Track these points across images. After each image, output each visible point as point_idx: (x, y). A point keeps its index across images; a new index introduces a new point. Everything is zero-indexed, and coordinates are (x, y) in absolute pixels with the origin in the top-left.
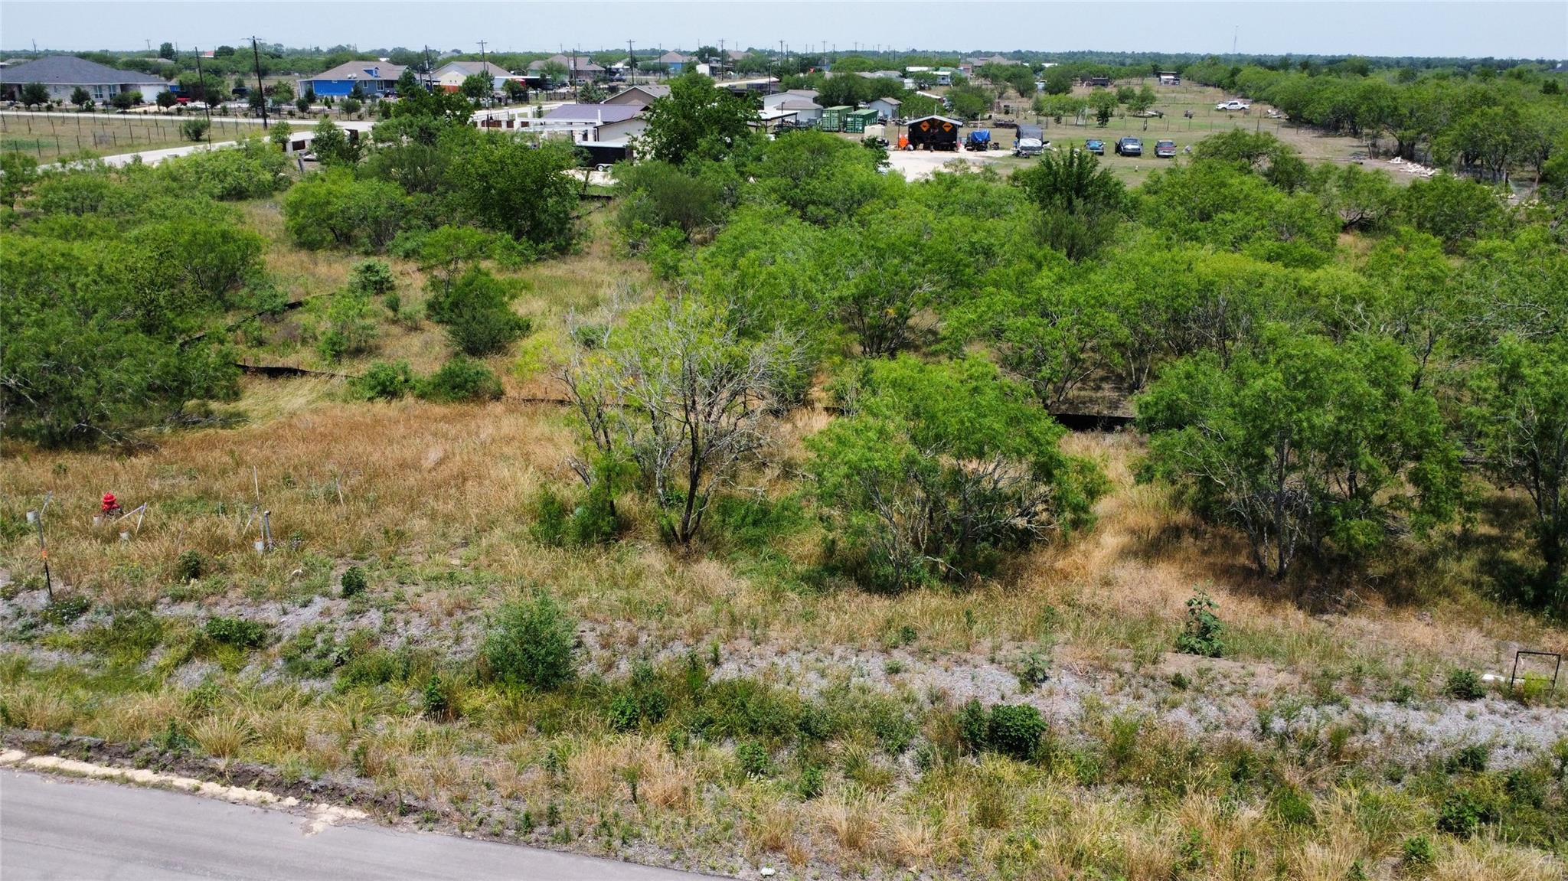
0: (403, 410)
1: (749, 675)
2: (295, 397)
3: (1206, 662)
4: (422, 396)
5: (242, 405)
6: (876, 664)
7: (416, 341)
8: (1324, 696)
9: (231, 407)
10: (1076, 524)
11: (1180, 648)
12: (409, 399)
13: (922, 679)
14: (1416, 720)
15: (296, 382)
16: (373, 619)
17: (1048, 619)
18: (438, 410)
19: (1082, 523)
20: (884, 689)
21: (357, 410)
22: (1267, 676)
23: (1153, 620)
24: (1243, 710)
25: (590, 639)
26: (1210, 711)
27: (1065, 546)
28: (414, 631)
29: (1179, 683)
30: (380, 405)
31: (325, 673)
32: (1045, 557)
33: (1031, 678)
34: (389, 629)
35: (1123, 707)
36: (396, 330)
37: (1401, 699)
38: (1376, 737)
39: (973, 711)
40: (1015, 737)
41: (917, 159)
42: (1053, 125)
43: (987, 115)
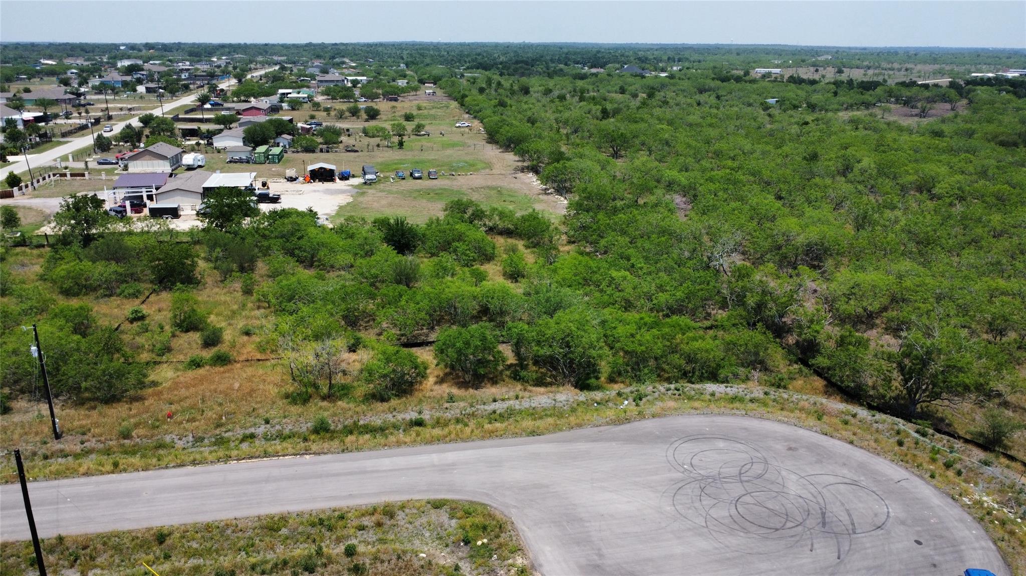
0: (209, 371)
1: (366, 422)
2: (167, 372)
3: (451, 404)
4: (211, 365)
5: (152, 378)
6: (390, 416)
7: (182, 342)
8: (472, 406)
9: (150, 379)
10: (423, 377)
11: (448, 402)
12: (208, 367)
13: (400, 417)
14: (486, 407)
15: (159, 367)
16: (278, 427)
17: (420, 401)
19: (424, 376)
20: (392, 420)
22: (462, 404)
23: (442, 397)
24: (458, 411)
25: (330, 422)
26: (453, 412)
27: (421, 383)
28: (289, 428)
29: (447, 408)
30: (200, 371)
31: (277, 439)
32: (417, 387)
33: (420, 413)
34: (283, 428)
35: (438, 414)
37: (484, 404)
38: (480, 412)
39: (411, 420)
40: (419, 423)
41: (318, 191)
42: (376, 148)
43: (340, 140)
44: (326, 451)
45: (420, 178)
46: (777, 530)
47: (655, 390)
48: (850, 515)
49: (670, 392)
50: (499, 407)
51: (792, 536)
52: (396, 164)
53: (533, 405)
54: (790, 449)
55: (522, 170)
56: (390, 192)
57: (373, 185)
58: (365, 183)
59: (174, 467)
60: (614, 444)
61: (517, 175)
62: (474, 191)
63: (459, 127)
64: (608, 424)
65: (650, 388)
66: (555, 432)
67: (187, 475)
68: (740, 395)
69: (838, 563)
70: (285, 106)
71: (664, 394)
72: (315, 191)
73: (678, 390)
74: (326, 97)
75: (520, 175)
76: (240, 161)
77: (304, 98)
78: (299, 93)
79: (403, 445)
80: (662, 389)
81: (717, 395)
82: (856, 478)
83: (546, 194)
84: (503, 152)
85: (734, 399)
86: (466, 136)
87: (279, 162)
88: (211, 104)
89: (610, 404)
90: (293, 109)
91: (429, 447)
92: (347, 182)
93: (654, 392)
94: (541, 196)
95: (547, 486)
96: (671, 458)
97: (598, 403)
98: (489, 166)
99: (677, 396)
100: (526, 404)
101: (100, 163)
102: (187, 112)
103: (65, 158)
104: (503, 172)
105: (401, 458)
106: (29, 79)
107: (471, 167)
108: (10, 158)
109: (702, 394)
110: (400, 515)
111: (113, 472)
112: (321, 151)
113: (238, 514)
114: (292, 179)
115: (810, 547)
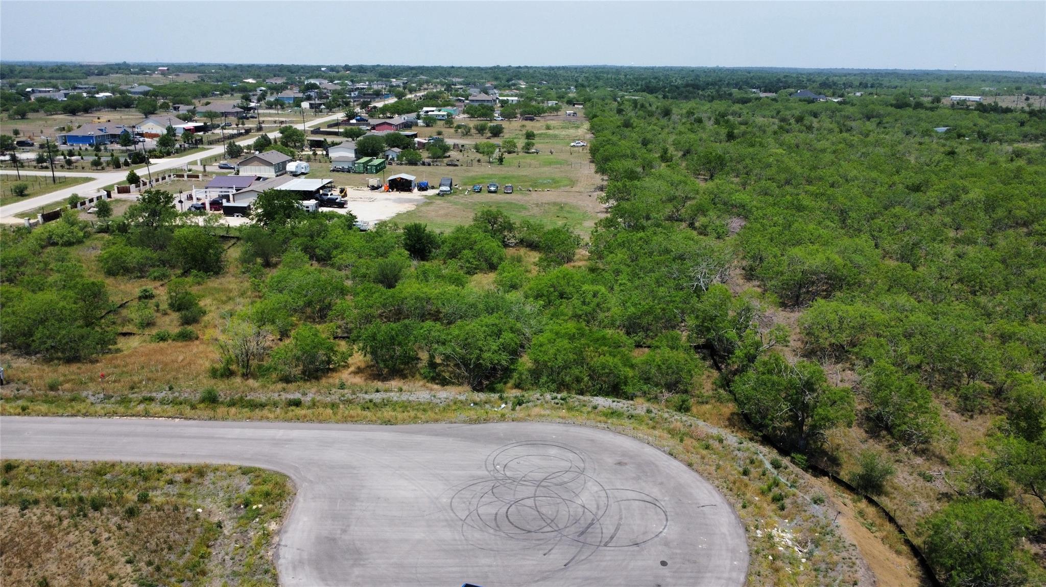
0: (169, 344)
1: (252, 398)
2: (134, 342)
4: (174, 340)
5: (119, 346)
6: (277, 395)
7: (167, 319)
8: (354, 394)
9: (116, 347)
11: (337, 388)
12: (170, 341)
13: (285, 396)
14: (366, 396)
15: (132, 337)
16: (177, 394)
17: (317, 386)
18: (180, 344)
20: (277, 398)
21: (154, 345)
22: (347, 391)
24: (339, 397)
25: (222, 394)
28: (186, 395)
30: (162, 344)
31: (169, 404)
33: (306, 395)
34: (180, 395)
35: (319, 398)
36: (159, 315)
39: (293, 400)
40: (297, 404)
41: (390, 199)
42: (476, 163)
43: (447, 154)
44: (196, 417)
45: (495, 192)
46: (529, 532)
47: (541, 398)
48: (617, 529)
49: (554, 401)
50: (377, 397)
51: (539, 540)
52: (483, 178)
53: (411, 399)
54: (620, 463)
55: (604, 188)
56: (455, 204)
57: (446, 197)
58: (438, 194)
59: (68, 416)
60: (451, 439)
61: (594, 193)
62: (537, 206)
63: (574, 146)
64: (465, 422)
65: (538, 395)
66: (409, 423)
67: (71, 423)
68: (622, 410)
69: (562, 569)
70: (420, 122)
72: (387, 199)
73: (564, 400)
74: (466, 116)
75: (597, 193)
76: (342, 170)
77: (443, 116)
78: (440, 111)
79: (265, 420)
80: (548, 397)
81: (600, 408)
82: (659, 497)
85: (614, 413)
86: (574, 155)
87: (377, 172)
88: (357, 120)
89: (487, 406)
90: (428, 126)
91: (286, 424)
92: (424, 193)
93: (538, 399)
94: (599, 214)
95: (354, 468)
96: (491, 458)
97: (475, 404)
98: (573, 183)
99: (559, 406)
100: (404, 397)
101: (221, 168)
102: (330, 126)
103: (195, 163)
104: (583, 190)
105: (252, 430)
106: (221, 95)
107: (554, 184)
108: (152, 161)
109: (585, 406)
110: (211, 476)
111: (19, 414)
112: (424, 164)
113: (81, 458)
114: (374, 188)
115: (546, 552)
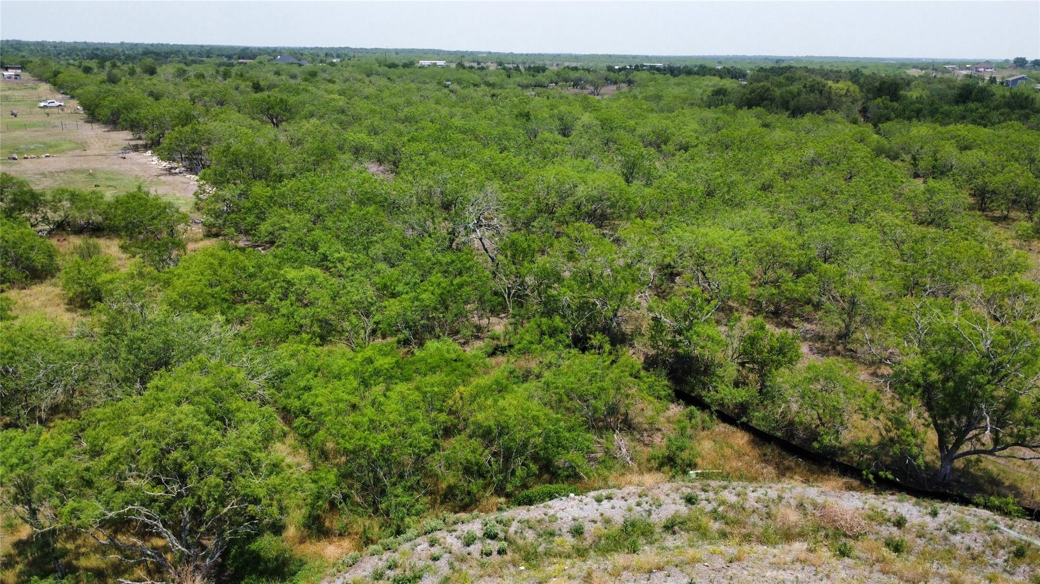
47: (436, 550)
49: (475, 549)
55: (136, 148)
61: (127, 155)
62: (45, 177)
63: (45, 107)
71: (463, 560)
73: (494, 537)
75: (133, 155)
80: (452, 541)
83: (171, 174)
84: (108, 131)
86: (52, 115)
93: (435, 559)
94: (162, 178)
98: (83, 146)
99: (495, 558)
104: (105, 152)
107: (50, 148)
109: (552, 534)
